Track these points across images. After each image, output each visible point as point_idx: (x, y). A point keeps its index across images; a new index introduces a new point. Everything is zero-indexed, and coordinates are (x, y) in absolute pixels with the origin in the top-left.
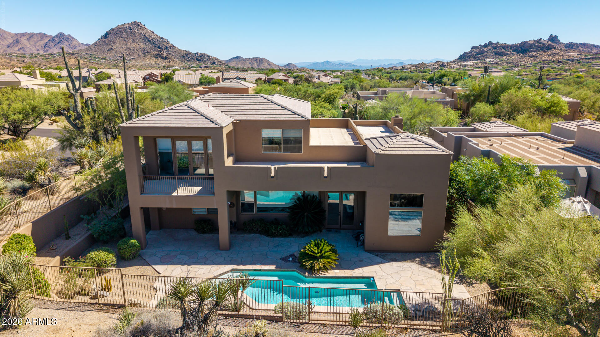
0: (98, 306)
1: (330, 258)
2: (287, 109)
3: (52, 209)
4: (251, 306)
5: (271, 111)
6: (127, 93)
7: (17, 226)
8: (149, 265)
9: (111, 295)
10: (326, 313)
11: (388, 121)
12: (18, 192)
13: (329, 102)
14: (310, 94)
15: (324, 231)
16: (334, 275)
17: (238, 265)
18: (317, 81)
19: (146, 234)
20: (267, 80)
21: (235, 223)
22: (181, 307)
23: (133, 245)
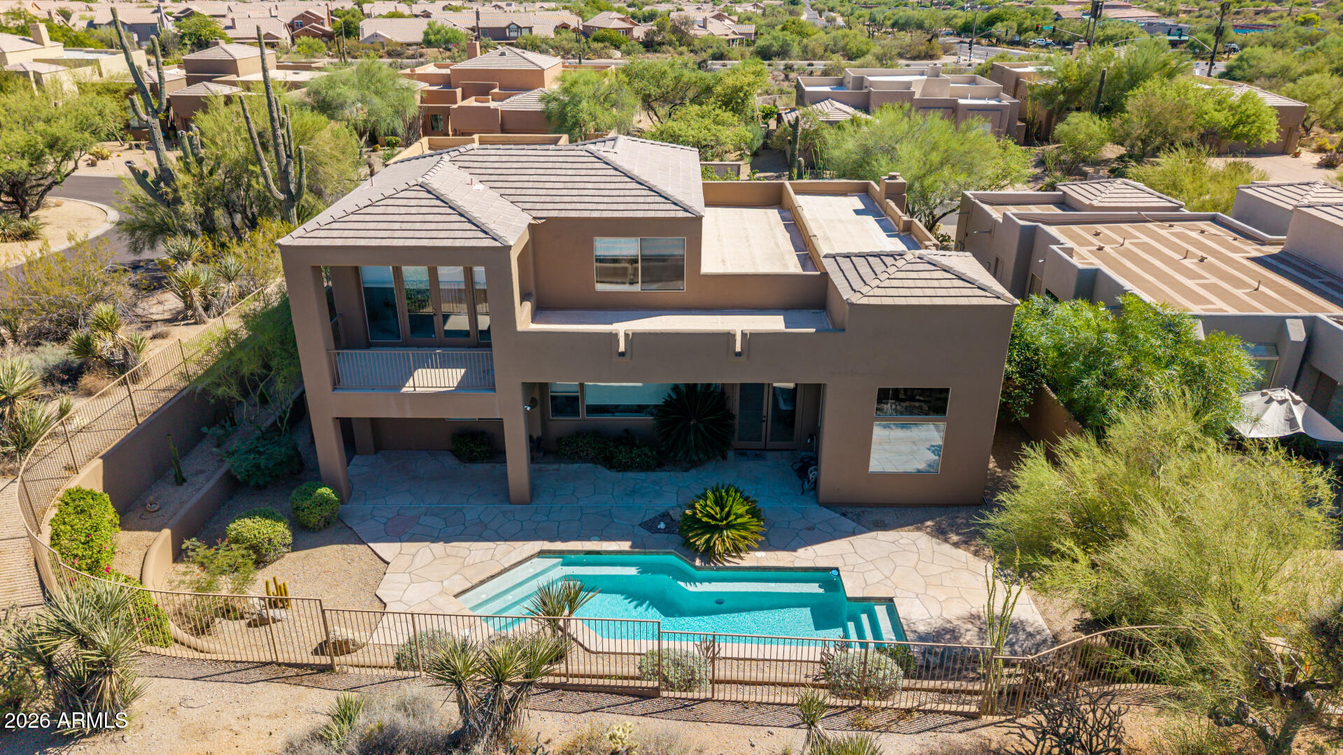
0: (276, 667)
1: (746, 529)
2: (650, 189)
3: (140, 421)
4: (586, 645)
5: (615, 193)
6: (272, 120)
7: (72, 469)
8: (361, 542)
9: (290, 617)
10: (741, 659)
11: (872, 182)
12: (58, 380)
13: (733, 110)
14: (686, 84)
15: (730, 454)
16: (754, 564)
17: (552, 540)
18: (701, 33)
19: (348, 464)
20: (581, 28)
21: (539, 439)
22: (459, 697)
23: (325, 501)
